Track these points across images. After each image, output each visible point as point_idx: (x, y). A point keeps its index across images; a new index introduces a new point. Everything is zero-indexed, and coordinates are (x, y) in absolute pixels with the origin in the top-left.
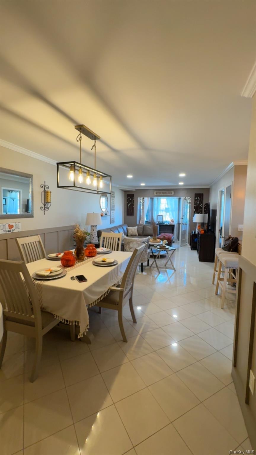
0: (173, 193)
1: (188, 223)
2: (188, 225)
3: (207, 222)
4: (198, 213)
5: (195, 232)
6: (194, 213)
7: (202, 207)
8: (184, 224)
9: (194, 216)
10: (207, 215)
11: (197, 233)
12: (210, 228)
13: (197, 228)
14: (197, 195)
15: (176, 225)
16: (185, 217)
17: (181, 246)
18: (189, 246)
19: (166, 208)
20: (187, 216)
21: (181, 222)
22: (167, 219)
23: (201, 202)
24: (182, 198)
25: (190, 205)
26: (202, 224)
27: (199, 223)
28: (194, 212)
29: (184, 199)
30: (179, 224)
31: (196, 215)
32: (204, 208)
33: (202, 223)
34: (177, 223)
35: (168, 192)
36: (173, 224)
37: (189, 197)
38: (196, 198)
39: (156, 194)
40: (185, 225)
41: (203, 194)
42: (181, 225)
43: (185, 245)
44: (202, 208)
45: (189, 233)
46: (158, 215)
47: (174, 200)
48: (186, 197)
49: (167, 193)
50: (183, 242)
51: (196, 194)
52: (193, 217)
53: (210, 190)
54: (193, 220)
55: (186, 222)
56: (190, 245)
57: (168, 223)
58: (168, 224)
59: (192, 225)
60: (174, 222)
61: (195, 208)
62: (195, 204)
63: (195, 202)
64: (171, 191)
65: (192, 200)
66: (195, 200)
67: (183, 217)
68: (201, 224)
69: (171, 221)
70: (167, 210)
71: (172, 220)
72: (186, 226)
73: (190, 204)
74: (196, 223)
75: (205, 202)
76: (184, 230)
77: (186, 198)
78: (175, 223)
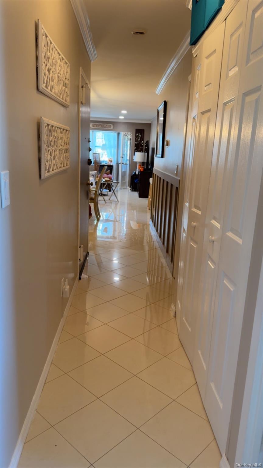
0: (112, 127)
1: (128, 162)
2: (128, 166)
3: (146, 161)
4: (139, 151)
5: (135, 173)
6: (135, 151)
7: (142, 144)
8: (124, 164)
9: (134, 155)
10: (146, 154)
11: (137, 173)
12: (149, 168)
13: (138, 168)
14: (138, 131)
16: (125, 156)
17: (121, 189)
18: (129, 189)
19: (103, 145)
20: (127, 155)
21: (120, 161)
22: (105, 158)
23: (142, 139)
24: (122, 134)
25: (130, 142)
27: (139, 162)
28: (135, 150)
29: (124, 135)
30: (118, 165)
31: (137, 153)
32: (145, 145)
33: (142, 162)
34: (116, 163)
35: (107, 125)
36: (111, 165)
37: (129, 133)
39: (93, 126)
40: (125, 165)
41: (144, 130)
42: (120, 165)
43: (125, 188)
44: (142, 146)
45: (129, 175)
46: (95, 154)
47: (113, 134)
48: (127, 133)
49: (106, 126)
50: (123, 184)
51: (136, 130)
53: (151, 125)
54: (133, 160)
55: (127, 161)
56: (131, 187)
57: (106, 163)
59: (133, 164)
60: (113, 161)
61: (136, 145)
62: (136, 142)
63: (135, 139)
64: (110, 124)
65: (132, 136)
66: (136, 136)
67: (123, 156)
68: (141, 163)
69: (108, 161)
70: (104, 147)
71: (110, 160)
72: (126, 167)
73: (131, 141)
74: (136, 162)
75: (145, 140)
76: (124, 170)
77: (127, 134)
78: (114, 164)
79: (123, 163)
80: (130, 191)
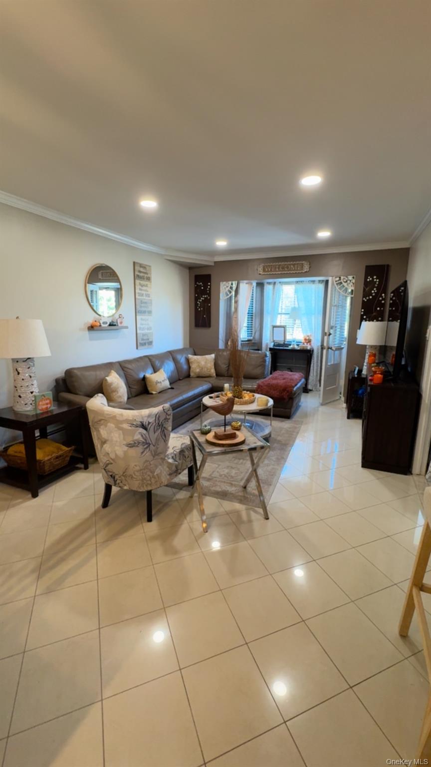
0: (306, 268)
1: (345, 345)
2: (344, 351)
4: (371, 319)
5: (360, 371)
6: (362, 319)
7: (383, 302)
8: (334, 349)
9: (360, 329)
10: (396, 325)
11: (364, 374)
12: (403, 363)
13: (366, 361)
14: (370, 270)
15: (318, 349)
16: (338, 330)
18: (342, 407)
19: (294, 309)
20: (342, 328)
22: (296, 336)
23: (383, 288)
25: (352, 298)
26: (383, 350)
27: (371, 347)
28: (362, 316)
29: (335, 283)
30: (322, 348)
31: (365, 324)
32: (390, 304)
33: (381, 346)
34: (319, 344)
35: (294, 265)
36: (309, 348)
37: (350, 278)
38: (369, 279)
39: (264, 271)
40: (337, 352)
41: (388, 266)
42: (325, 352)
43: (334, 401)
44: (383, 306)
45: (346, 372)
46: (274, 327)
47: (312, 285)
48: (342, 278)
49: (292, 266)
51: (368, 267)
52: (358, 330)
53: (411, 252)
54: (356, 339)
55: (341, 341)
56: (347, 403)
57: (298, 345)
58: (296, 347)
59: (356, 351)
61: (365, 305)
62: (364, 296)
63: (364, 290)
64: (301, 262)
65: (355, 284)
66: (366, 284)
67: (332, 331)
68: (378, 348)
69: (303, 341)
70: (294, 313)
71: (307, 338)
72: (340, 355)
73: (353, 296)
74: (364, 347)
75: (392, 286)
76: (332, 363)
77: (342, 281)
78: (315, 345)
79: (330, 346)
80: (345, 412)
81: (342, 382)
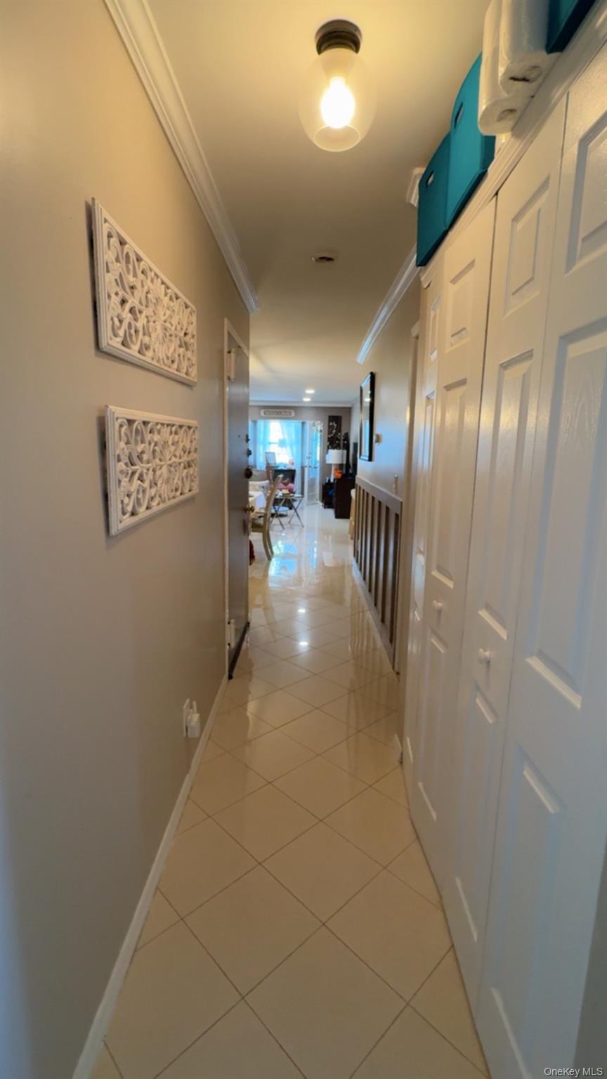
0: (293, 414)
1: (318, 465)
2: (318, 469)
3: (345, 462)
4: (333, 448)
5: (329, 480)
6: (328, 448)
7: (339, 438)
9: (327, 454)
10: (345, 451)
11: (332, 480)
12: (349, 472)
13: (333, 473)
14: (332, 419)
15: (299, 469)
16: (314, 455)
17: (307, 505)
18: (321, 504)
19: (280, 440)
20: (316, 453)
21: (306, 463)
22: (284, 458)
23: (339, 429)
24: (308, 424)
26: (341, 466)
27: (336, 465)
28: (328, 446)
29: (311, 425)
30: (303, 468)
31: (330, 451)
34: (300, 466)
35: (285, 412)
36: (293, 468)
37: (319, 422)
38: (331, 424)
39: (265, 414)
40: (314, 470)
41: (341, 417)
42: (306, 470)
43: (313, 504)
44: (339, 440)
45: (320, 483)
46: (267, 453)
47: (294, 425)
48: (315, 422)
50: (311, 497)
51: (330, 417)
53: (352, 410)
54: (326, 461)
55: (316, 463)
56: (322, 501)
58: (284, 468)
59: (326, 468)
60: (295, 465)
61: (329, 439)
62: (329, 434)
63: (329, 430)
64: (289, 410)
65: (324, 426)
66: (329, 427)
67: (310, 456)
69: (288, 463)
70: (282, 443)
71: (291, 462)
72: (316, 471)
73: (322, 434)
74: (330, 465)
75: (344, 432)
76: (311, 477)
77: (315, 424)
78: (297, 466)
80: (322, 508)
81: (318, 491)
